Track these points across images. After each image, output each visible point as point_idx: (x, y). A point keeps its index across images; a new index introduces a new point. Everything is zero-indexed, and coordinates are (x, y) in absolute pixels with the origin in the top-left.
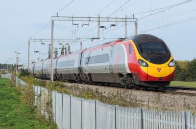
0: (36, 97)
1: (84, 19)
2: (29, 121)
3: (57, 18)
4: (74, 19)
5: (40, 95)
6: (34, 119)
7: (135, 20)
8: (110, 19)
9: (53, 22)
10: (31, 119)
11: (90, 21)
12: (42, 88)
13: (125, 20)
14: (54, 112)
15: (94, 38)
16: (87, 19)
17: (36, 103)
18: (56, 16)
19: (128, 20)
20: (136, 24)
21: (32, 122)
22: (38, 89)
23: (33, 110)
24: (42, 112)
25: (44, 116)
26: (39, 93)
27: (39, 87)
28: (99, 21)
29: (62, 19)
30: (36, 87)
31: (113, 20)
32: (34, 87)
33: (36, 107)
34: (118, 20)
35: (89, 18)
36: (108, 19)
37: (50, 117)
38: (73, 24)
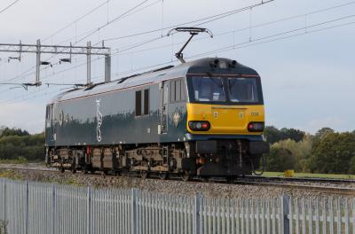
1: (11, 48)
7: (105, 51)
8: (59, 50)
11: (21, 51)
13: (88, 50)
15: (30, 85)
16: (17, 48)
19: (92, 51)
20: (108, 59)
28: (38, 53)
31: (65, 51)
34: (73, 51)
35: (21, 45)
36: (56, 49)
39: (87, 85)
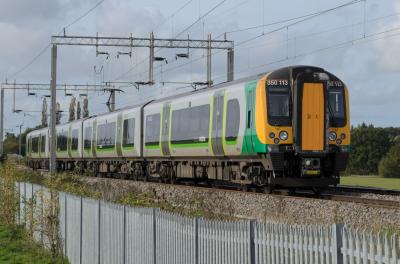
0: (22, 205)
1: (121, 42)
2: (10, 255)
3: (63, 41)
4: (100, 42)
5: (33, 202)
6: (20, 251)
7: (228, 45)
8: (176, 43)
9: (54, 50)
10: (13, 250)
11: (132, 46)
12: (37, 188)
13: (208, 44)
14: (64, 236)
15: (143, 83)
16: (128, 42)
17: (21, 218)
18: (62, 35)
19: (213, 45)
20: (231, 55)
21: (17, 258)
22: (26, 190)
23: (17, 233)
24: (37, 236)
25: (40, 246)
26: (29, 196)
27: (29, 186)
28: (152, 47)
29: (73, 41)
30: (22, 184)
31: (181, 45)
32: (17, 184)
34: (192, 44)
35: (132, 39)
36: (171, 43)
37: (53, 246)
38: (98, 53)
39: (207, 84)
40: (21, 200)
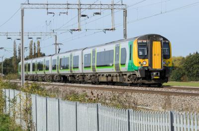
0: (8, 103)
1: (61, 7)
3: (27, 6)
4: (49, 6)
5: (14, 101)
7: (124, 7)
9: (23, 11)
11: (68, 8)
12: (17, 92)
13: (112, 7)
14: (34, 121)
15: (74, 30)
16: (66, 6)
17: (7, 110)
18: (27, 3)
19: (115, 7)
20: (125, 12)
23: (5, 119)
24: (18, 121)
25: (20, 127)
26: (12, 97)
27: (12, 91)
28: (79, 9)
29: (34, 6)
30: (7, 90)
31: (97, 7)
32: (4, 90)
33: (8, 116)
34: (103, 7)
35: (68, 4)
36: (91, 6)
37: (28, 127)
38: (48, 13)
39: (112, 29)
40: (7, 99)
